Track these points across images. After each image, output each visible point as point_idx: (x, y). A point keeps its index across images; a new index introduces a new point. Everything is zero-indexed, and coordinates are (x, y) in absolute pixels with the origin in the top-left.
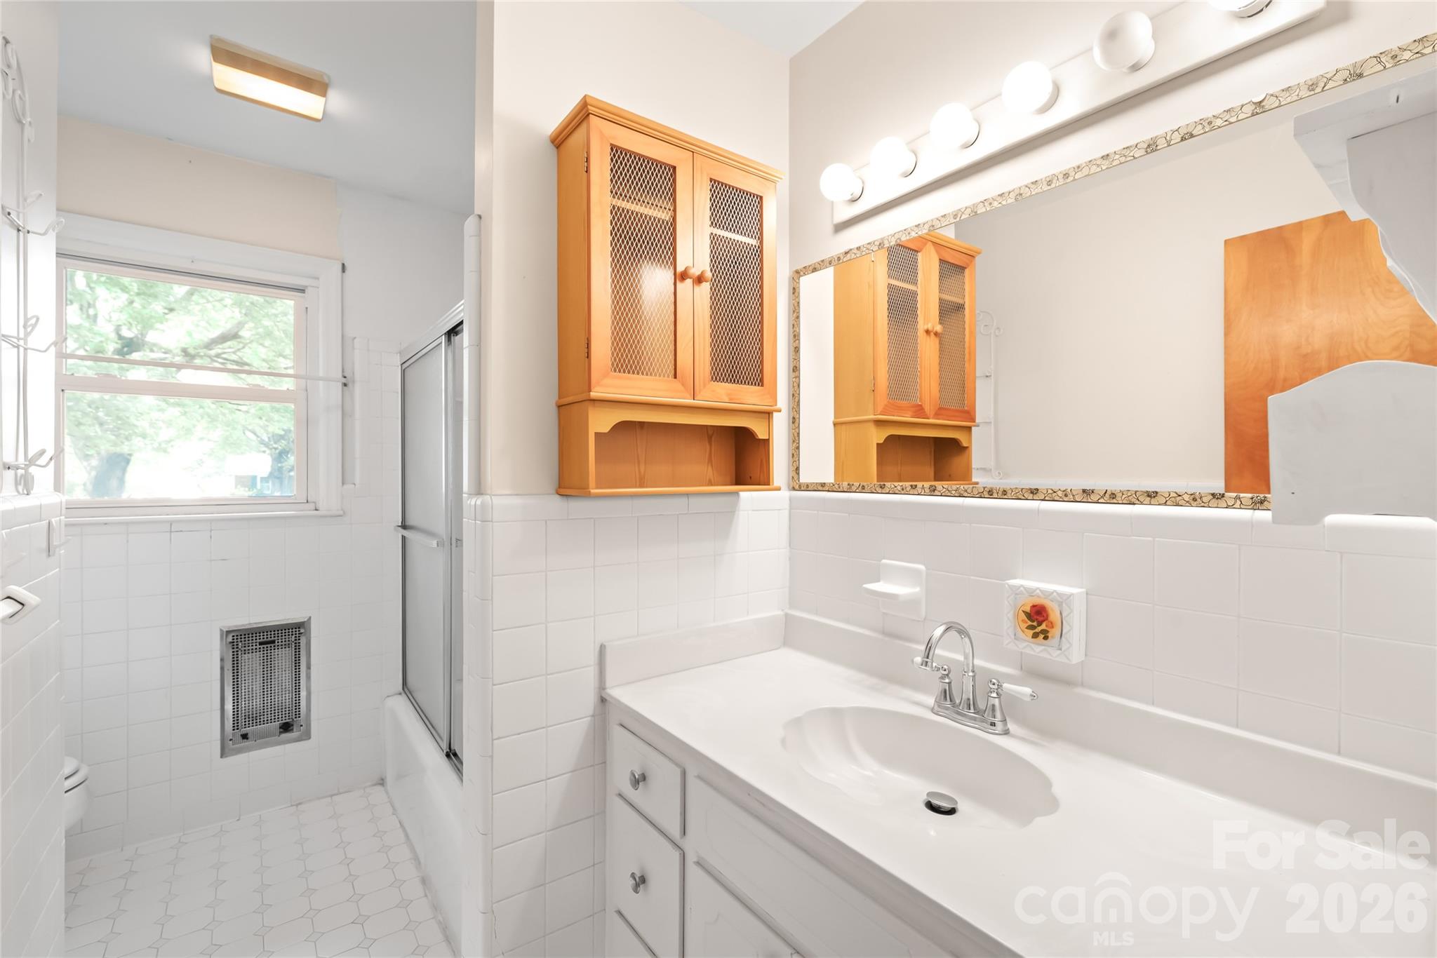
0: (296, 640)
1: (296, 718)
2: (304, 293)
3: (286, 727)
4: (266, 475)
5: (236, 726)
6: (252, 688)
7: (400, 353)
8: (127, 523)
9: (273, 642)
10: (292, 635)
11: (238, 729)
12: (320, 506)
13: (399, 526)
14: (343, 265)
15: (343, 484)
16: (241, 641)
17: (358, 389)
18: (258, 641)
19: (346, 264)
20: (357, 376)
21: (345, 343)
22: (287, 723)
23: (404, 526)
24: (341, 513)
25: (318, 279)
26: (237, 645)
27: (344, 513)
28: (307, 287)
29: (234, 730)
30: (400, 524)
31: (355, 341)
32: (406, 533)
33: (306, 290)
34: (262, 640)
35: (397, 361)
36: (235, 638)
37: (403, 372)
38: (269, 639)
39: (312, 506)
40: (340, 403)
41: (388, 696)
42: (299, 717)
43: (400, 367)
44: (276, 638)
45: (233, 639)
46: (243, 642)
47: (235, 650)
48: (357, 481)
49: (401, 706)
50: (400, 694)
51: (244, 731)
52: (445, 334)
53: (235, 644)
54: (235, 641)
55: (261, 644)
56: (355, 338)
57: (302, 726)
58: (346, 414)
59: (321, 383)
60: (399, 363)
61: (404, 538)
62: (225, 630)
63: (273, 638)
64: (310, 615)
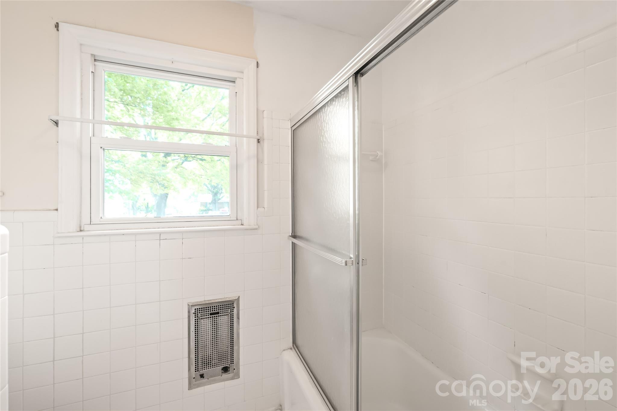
0: (231, 312)
1: (231, 364)
2: (235, 83)
3: (226, 370)
4: (210, 202)
5: (197, 370)
6: (206, 344)
7: (290, 120)
8: (136, 234)
9: (218, 313)
10: (229, 308)
11: (198, 371)
12: (245, 222)
13: (290, 236)
14: (257, 62)
15: (258, 207)
16: (200, 313)
17: (266, 145)
18: (209, 312)
19: (258, 62)
20: (266, 136)
21: (259, 113)
22: (227, 367)
23: (294, 236)
24: (257, 227)
25: (243, 73)
26: (198, 315)
27: (259, 227)
28: (236, 78)
29: (196, 371)
30: (291, 235)
31: (264, 112)
32: (295, 241)
33: (236, 81)
34: (212, 312)
35: (289, 125)
36: (196, 310)
37: (294, 132)
38: (216, 311)
39: (239, 222)
40: (256, 152)
41: (284, 350)
42: (233, 363)
43: (290, 129)
44: (220, 311)
45: (195, 311)
46: (201, 313)
47: (197, 318)
48: (266, 206)
49: (292, 357)
50: (291, 349)
51: (201, 372)
52: (353, 75)
53: (196, 314)
54: (196, 312)
55: (211, 314)
56: (264, 111)
57: (234, 369)
58: (259, 162)
59: (245, 139)
60: (290, 127)
61: (294, 245)
62: (190, 305)
63: (218, 311)
64: (240, 295)
